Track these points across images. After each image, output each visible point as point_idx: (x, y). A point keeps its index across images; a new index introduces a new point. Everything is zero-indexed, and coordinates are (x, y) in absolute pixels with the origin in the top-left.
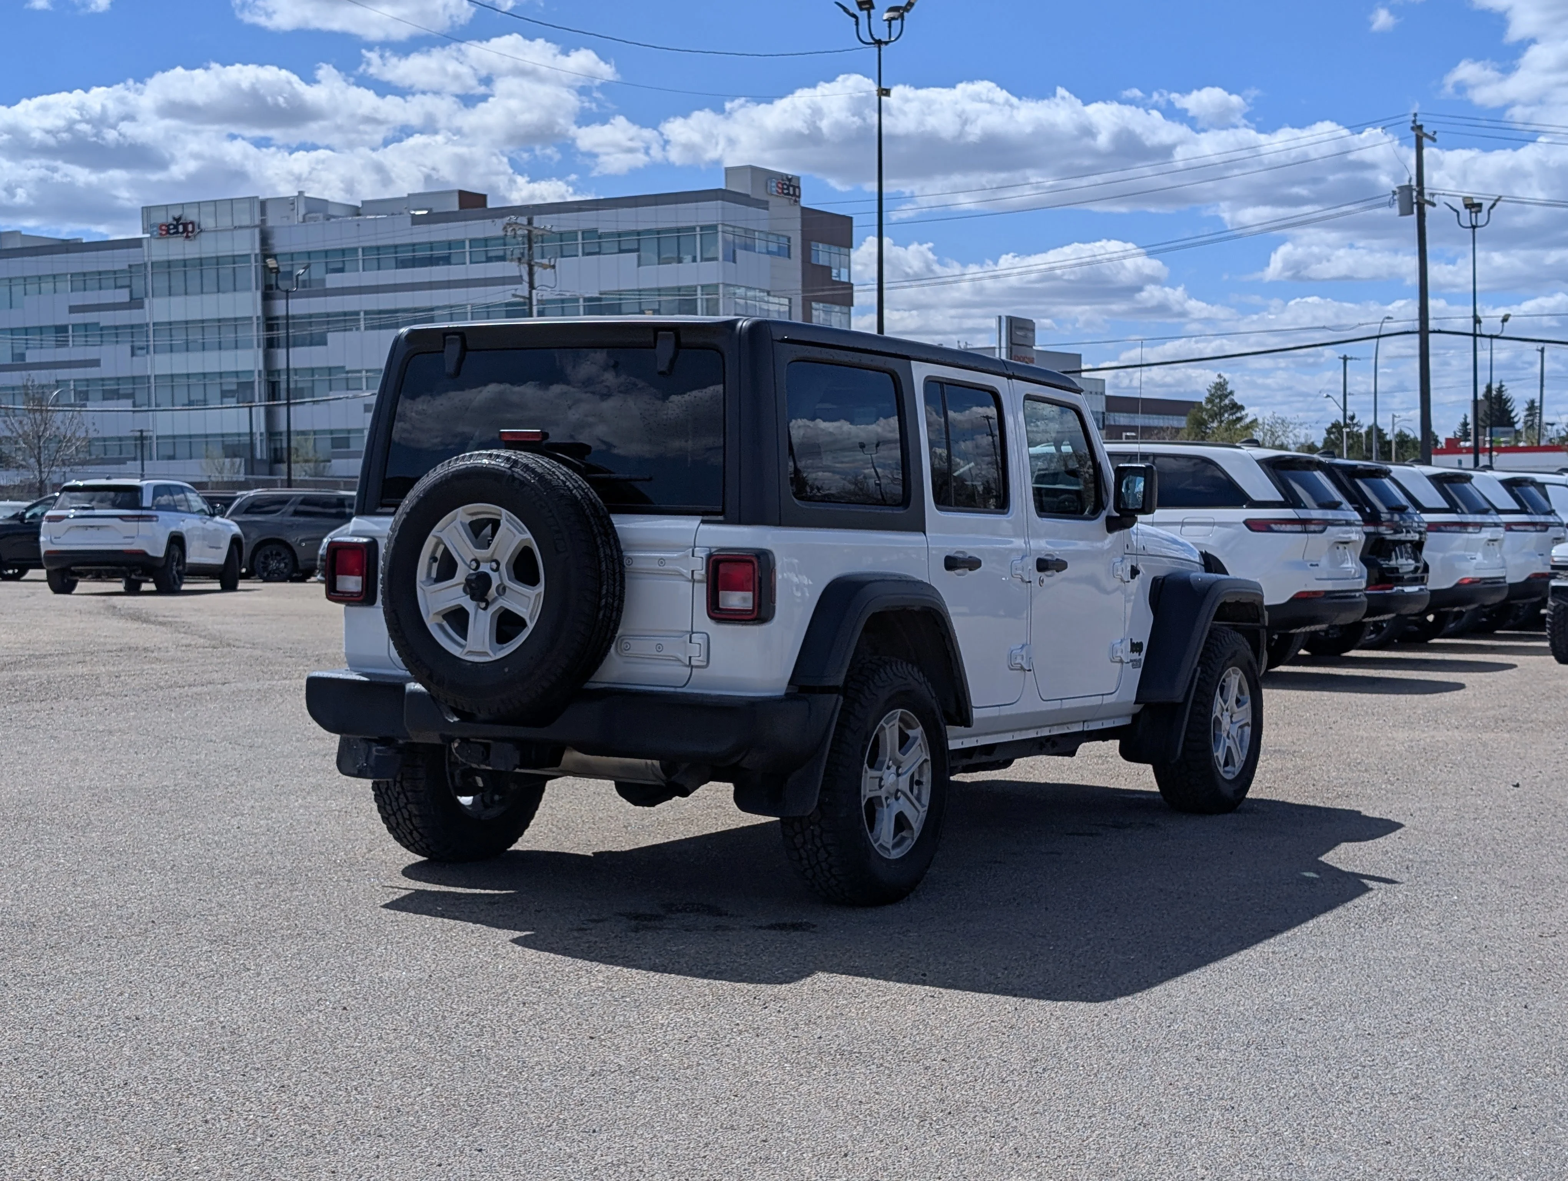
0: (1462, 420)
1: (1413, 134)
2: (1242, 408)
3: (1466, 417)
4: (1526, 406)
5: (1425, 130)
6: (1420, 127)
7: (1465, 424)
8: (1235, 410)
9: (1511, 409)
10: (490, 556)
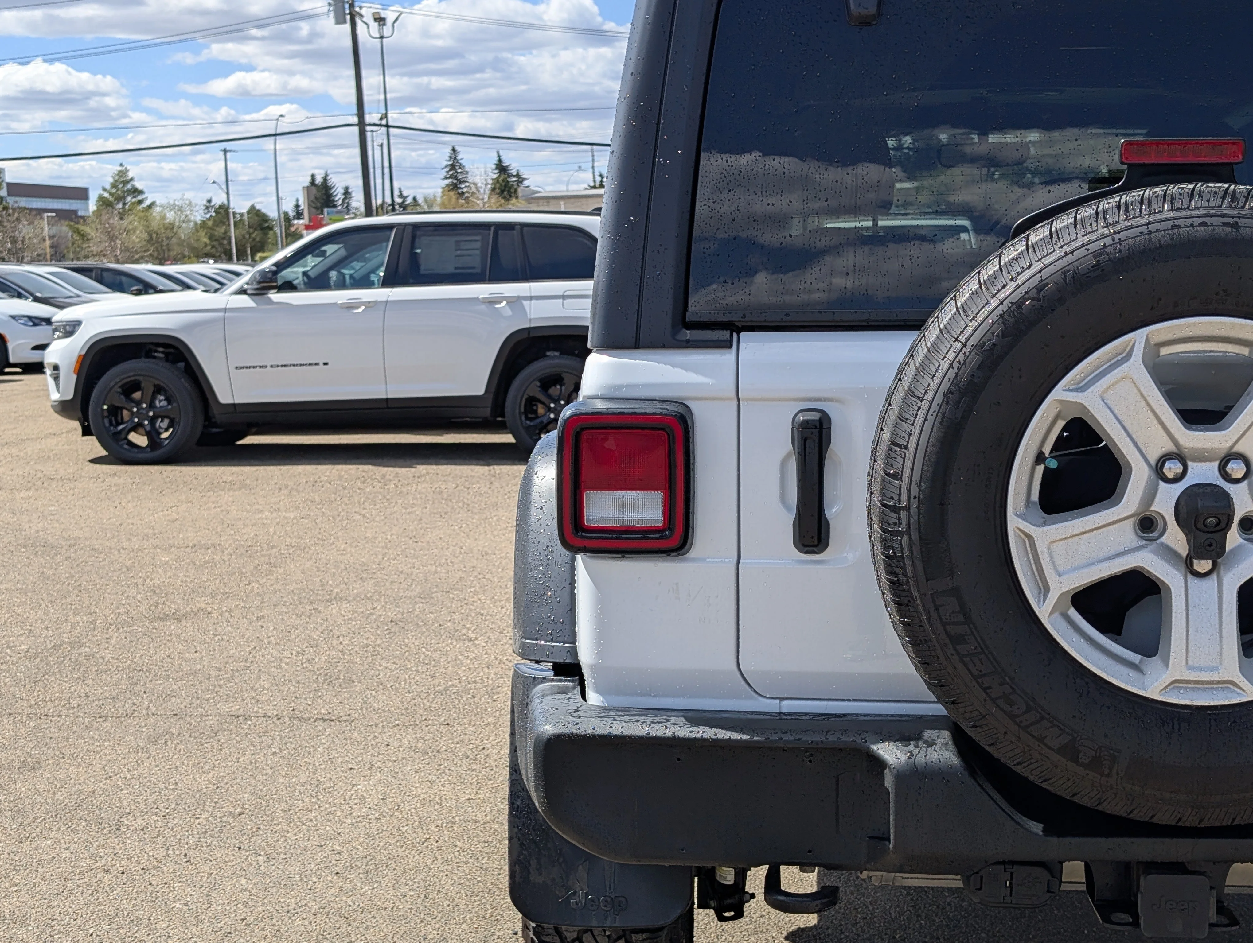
0: (295, 203)
2: (141, 192)
3: (297, 200)
4: (343, 192)
7: (297, 206)
8: (136, 194)
9: (335, 194)
10: (1228, 445)
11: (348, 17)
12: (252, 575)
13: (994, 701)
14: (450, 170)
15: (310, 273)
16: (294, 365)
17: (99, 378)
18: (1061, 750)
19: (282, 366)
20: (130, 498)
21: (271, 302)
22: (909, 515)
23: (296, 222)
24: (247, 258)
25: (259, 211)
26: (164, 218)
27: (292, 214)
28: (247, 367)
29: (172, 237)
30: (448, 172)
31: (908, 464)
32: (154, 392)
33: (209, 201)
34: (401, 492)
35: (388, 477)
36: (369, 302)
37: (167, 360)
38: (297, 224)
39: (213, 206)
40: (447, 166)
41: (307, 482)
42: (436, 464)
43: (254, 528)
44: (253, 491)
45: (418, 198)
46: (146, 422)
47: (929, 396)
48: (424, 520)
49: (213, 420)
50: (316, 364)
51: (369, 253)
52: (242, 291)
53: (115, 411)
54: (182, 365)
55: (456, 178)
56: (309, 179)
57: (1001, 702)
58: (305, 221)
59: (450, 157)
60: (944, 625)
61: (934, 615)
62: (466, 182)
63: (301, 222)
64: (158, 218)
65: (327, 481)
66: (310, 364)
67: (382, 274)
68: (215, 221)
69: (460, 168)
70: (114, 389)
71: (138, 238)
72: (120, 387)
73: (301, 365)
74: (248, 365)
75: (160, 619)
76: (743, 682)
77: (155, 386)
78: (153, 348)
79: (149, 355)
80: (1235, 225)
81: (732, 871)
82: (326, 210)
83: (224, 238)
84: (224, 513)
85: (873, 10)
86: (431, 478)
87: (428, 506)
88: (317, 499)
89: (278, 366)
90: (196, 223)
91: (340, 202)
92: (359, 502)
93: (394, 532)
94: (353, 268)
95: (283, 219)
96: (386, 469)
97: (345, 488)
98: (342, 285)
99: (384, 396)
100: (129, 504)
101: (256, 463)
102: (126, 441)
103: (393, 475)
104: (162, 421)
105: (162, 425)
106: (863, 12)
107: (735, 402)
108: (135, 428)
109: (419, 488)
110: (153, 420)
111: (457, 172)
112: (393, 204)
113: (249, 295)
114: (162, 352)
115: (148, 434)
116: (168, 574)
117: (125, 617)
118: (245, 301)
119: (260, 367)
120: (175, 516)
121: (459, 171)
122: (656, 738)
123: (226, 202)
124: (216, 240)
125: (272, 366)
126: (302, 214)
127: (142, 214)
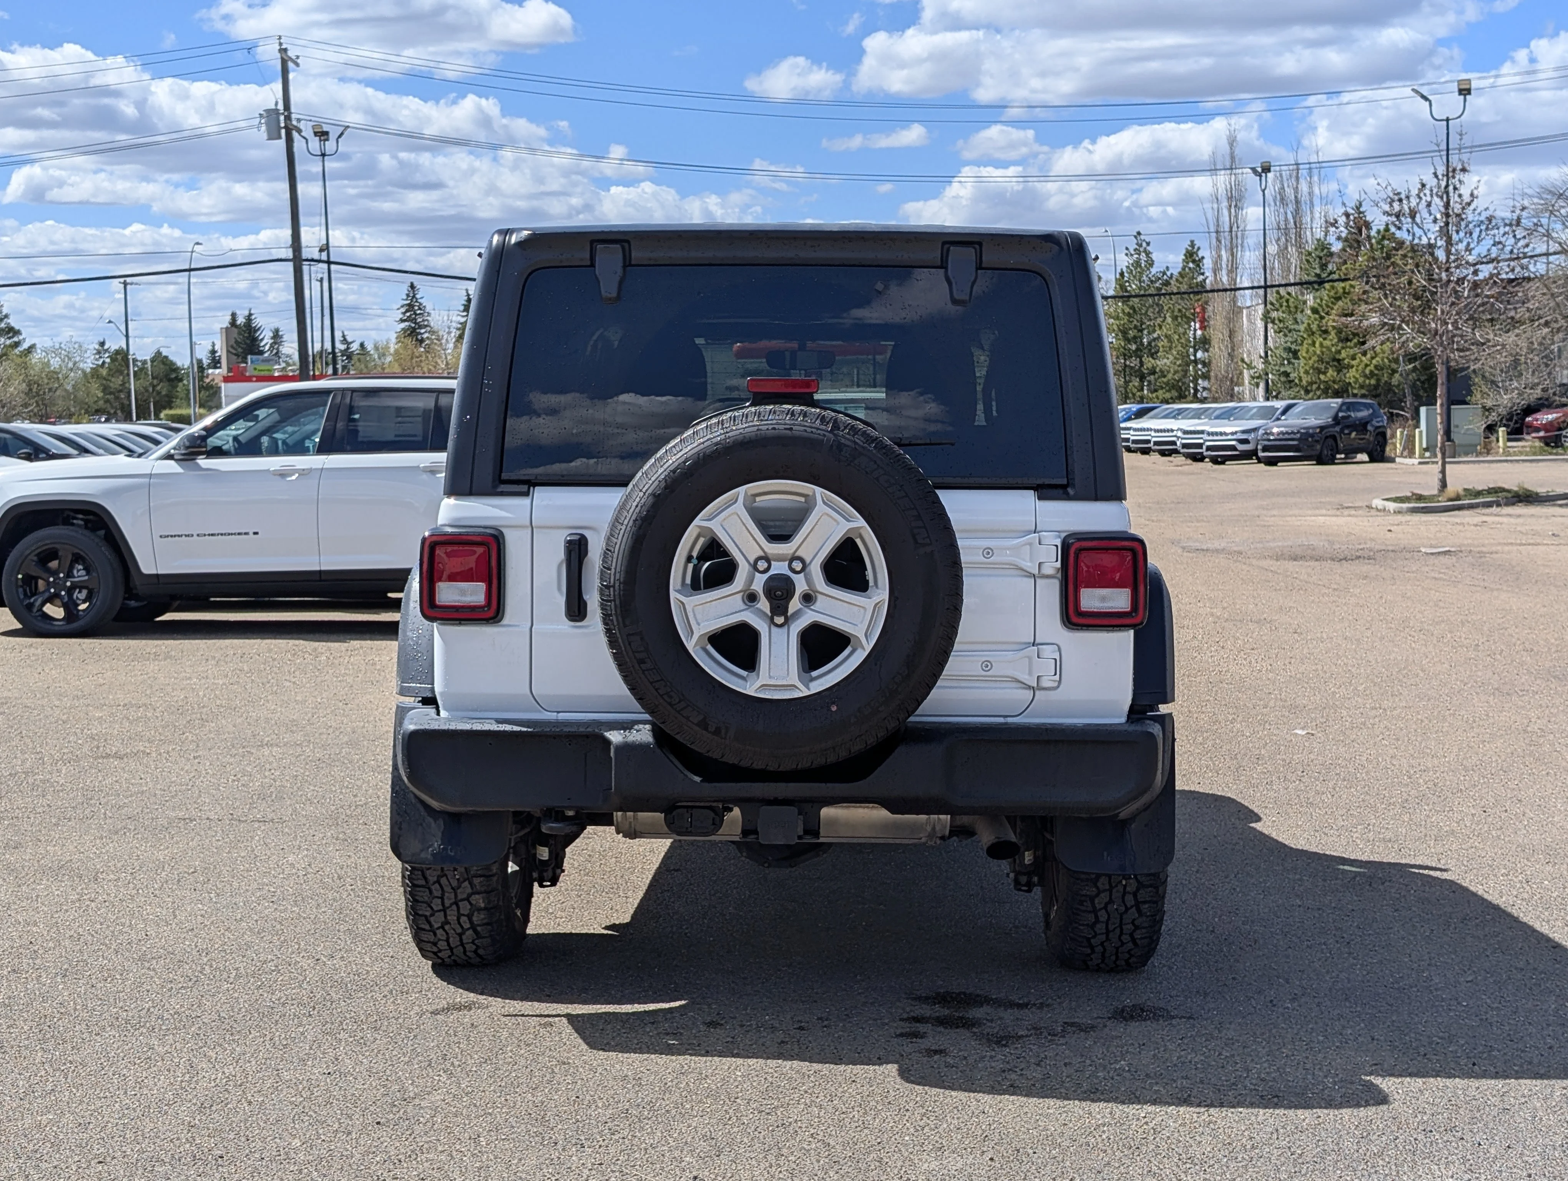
0: (210, 348)
1: (279, 55)
2: (17, 333)
3: (214, 345)
4: (272, 335)
5: (290, 53)
6: (285, 50)
7: (213, 352)
8: (11, 335)
9: (261, 337)
10: (792, 552)
11: (283, 132)
12: (185, 727)
13: (661, 696)
14: (407, 311)
15: (240, 438)
16: (222, 534)
17: (13, 546)
18: (698, 725)
19: (209, 535)
20: (52, 666)
21: (199, 468)
22: (614, 591)
23: (210, 371)
24: (150, 415)
25: (166, 357)
26: (48, 364)
27: (206, 362)
28: (172, 536)
29: (57, 389)
30: (404, 313)
31: (615, 560)
32: (72, 561)
33: (102, 344)
34: (332, 664)
35: (320, 650)
36: (304, 470)
37: (86, 527)
38: (212, 374)
39: (107, 350)
40: (402, 306)
41: (234, 654)
42: (371, 639)
43: (184, 692)
44: (178, 662)
45: (366, 344)
46: (63, 593)
47: (626, 522)
48: (355, 686)
49: (134, 592)
50: (246, 534)
51: (303, 417)
52: (169, 457)
53: (30, 581)
54: (102, 533)
55: (414, 321)
56: (228, 318)
57: (665, 697)
58: (223, 371)
59: (408, 295)
60: (633, 652)
61: (628, 647)
62: (426, 326)
63: (217, 371)
64: (40, 365)
65: (255, 653)
66: (239, 534)
67: (317, 440)
68: (110, 369)
69: (420, 309)
70: (30, 557)
71: (15, 389)
72: (36, 555)
73: (229, 534)
74: (173, 534)
75: (104, 758)
76: (534, 702)
77: (73, 554)
78: (72, 514)
79: (67, 522)
80: (791, 429)
81: (546, 849)
82: (249, 357)
83: (121, 391)
84: (152, 679)
85: (614, 295)
86: (364, 652)
87: (360, 675)
88: (246, 668)
89: (205, 535)
90: (84, 372)
91: (267, 348)
92: (289, 672)
93: (324, 696)
94: (285, 433)
95: (196, 369)
96: (317, 644)
97: (274, 660)
98: (274, 451)
99: (317, 568)
100: (53, 672)
101: (179, 637)
102: (40, 613)
103: (325, 648)
104: (80, 592)
105: (79, 596)
106: (609, 296)
107: (530, 529)
108: (50, 600)
109: (352, 660)
110: (70, 591)
111: (416, 314)
112: (333, 352)
113: (176, 460)
114: (82, 519)
115: (65, 606)
116: (104, 726)
117: (70, 755)
118: (172, 467)
119: (186, 536)
120: (101, 681)
121: (418, 312)
122: (476, 731)
123: (125, 347)
124: (111, 393)
125: (198, 535)
126: (219, 362)
127: (19, 360)
